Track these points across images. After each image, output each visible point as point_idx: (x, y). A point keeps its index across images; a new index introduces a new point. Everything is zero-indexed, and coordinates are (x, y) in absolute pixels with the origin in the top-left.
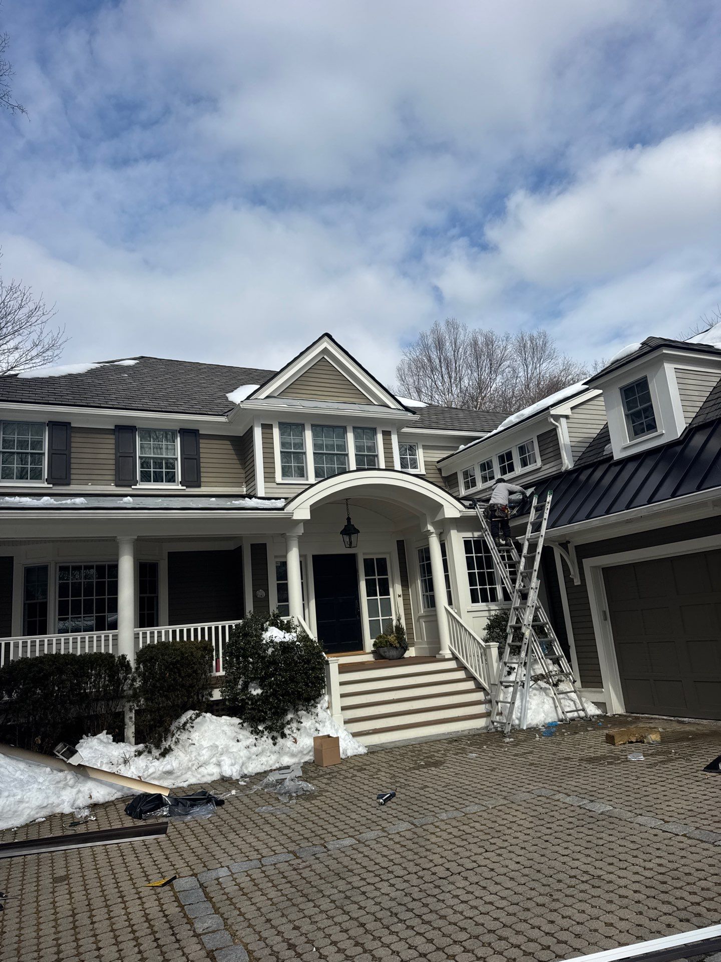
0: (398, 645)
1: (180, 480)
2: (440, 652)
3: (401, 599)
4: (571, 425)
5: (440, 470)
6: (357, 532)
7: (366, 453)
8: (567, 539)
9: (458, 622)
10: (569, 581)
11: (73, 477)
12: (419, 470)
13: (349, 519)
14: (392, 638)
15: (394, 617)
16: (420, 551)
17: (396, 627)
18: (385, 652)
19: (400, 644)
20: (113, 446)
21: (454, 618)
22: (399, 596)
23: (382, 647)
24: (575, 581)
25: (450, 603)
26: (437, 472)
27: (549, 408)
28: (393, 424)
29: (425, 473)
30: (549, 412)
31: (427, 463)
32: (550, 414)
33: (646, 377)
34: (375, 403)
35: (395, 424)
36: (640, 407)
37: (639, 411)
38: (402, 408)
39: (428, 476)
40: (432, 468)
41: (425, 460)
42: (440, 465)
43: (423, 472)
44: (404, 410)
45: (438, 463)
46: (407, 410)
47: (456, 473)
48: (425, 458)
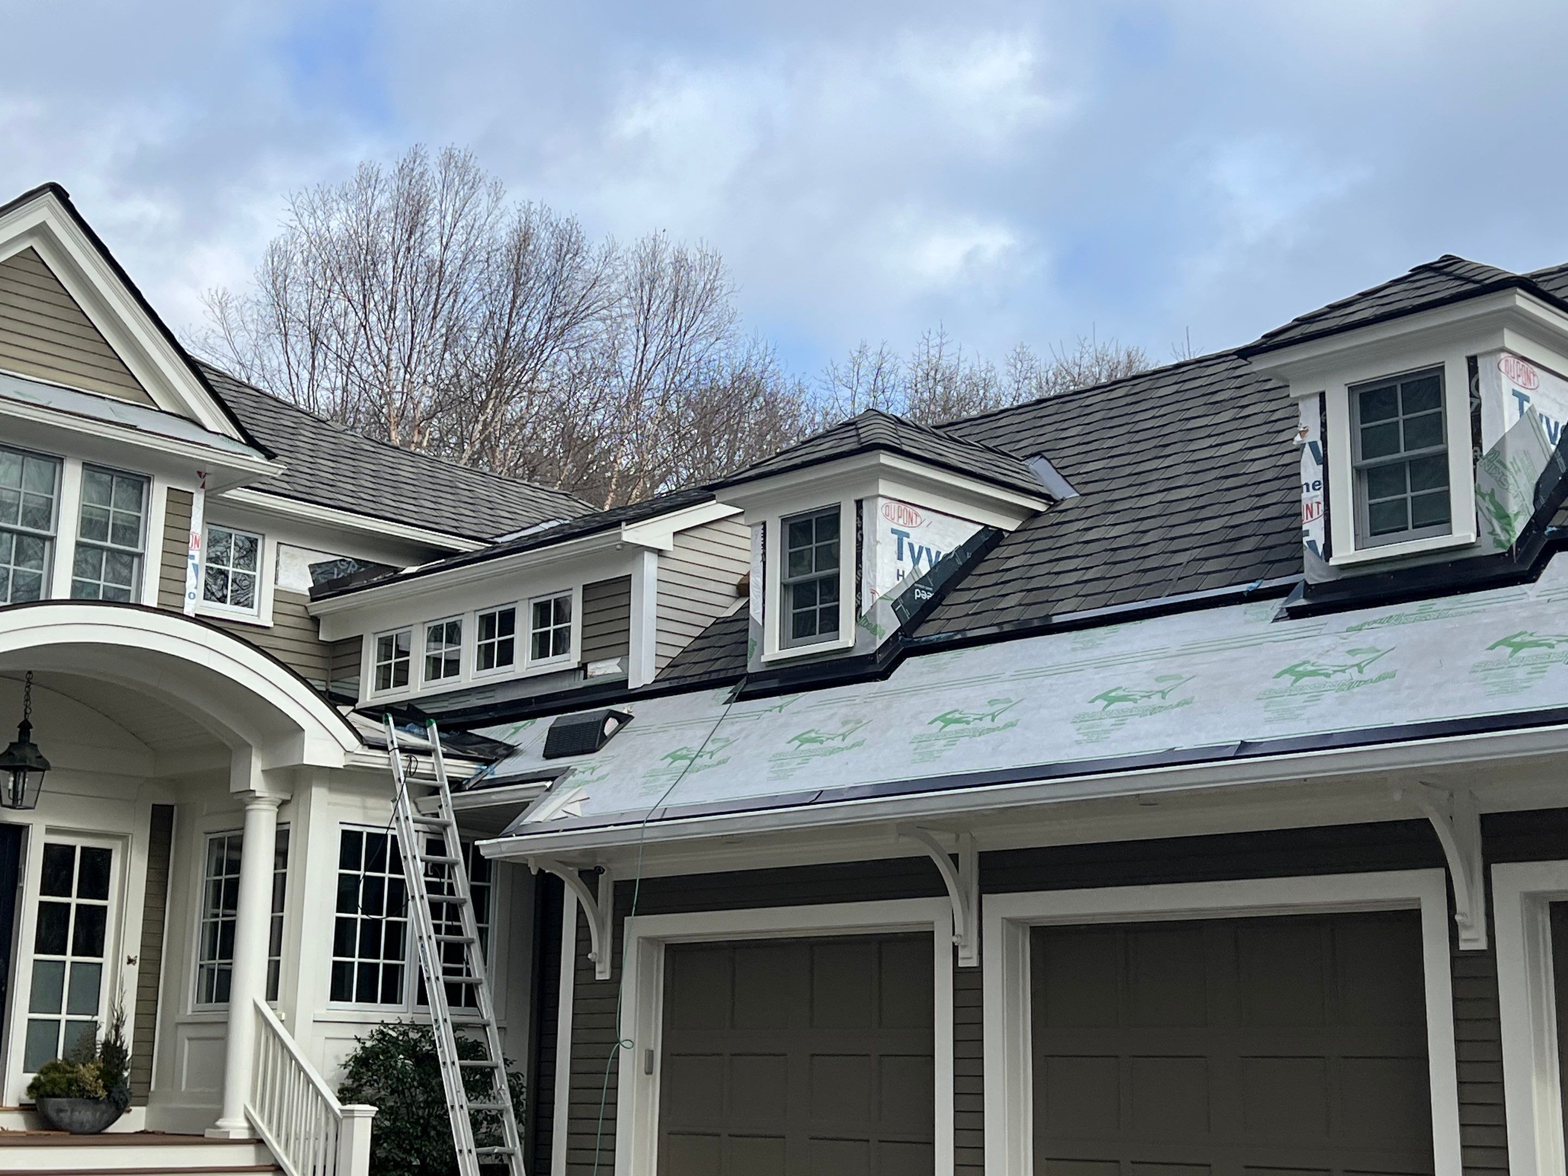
0: (102, 1093)
2: (219, 1123)
3: (136, 968)
4: (666, 576)
5: (315, 620)
6: (43, 767)
7: (109, 544)
8: (599, 861)
9: (284, 1046)
10: (584, 967)
12: (254, 611)
13: (25, 728)
14: (88, 1073)
15: (103, 1017)
16: (217, 844)
17: (106, 1044)
18: (60, 1111)
19: (110, 1092)
21: (276, 1034)
22: (130, 961)
23: (54, 1096)
24: (598, 968)
25: (272, 994)
26: (308, 625)
27: (620, 525)
28: (199, 473)
29: (271, 624)
30: (620, 533)
31: (281, 597)
32: (620, 540)
33: (838, 507)
34: (163, 409)
35: (203, 474)
36: (814, 574)
37: (812, 583)
38: (236, 435)
39: (279, 631)
40: (295, 611)
41: (276, 588)
42: (319, 608)
43: (266, 620)
44: (244, 441)
45: (313, 600)
46: (251, 442)
47: (360, 638)
48: (280, 582)
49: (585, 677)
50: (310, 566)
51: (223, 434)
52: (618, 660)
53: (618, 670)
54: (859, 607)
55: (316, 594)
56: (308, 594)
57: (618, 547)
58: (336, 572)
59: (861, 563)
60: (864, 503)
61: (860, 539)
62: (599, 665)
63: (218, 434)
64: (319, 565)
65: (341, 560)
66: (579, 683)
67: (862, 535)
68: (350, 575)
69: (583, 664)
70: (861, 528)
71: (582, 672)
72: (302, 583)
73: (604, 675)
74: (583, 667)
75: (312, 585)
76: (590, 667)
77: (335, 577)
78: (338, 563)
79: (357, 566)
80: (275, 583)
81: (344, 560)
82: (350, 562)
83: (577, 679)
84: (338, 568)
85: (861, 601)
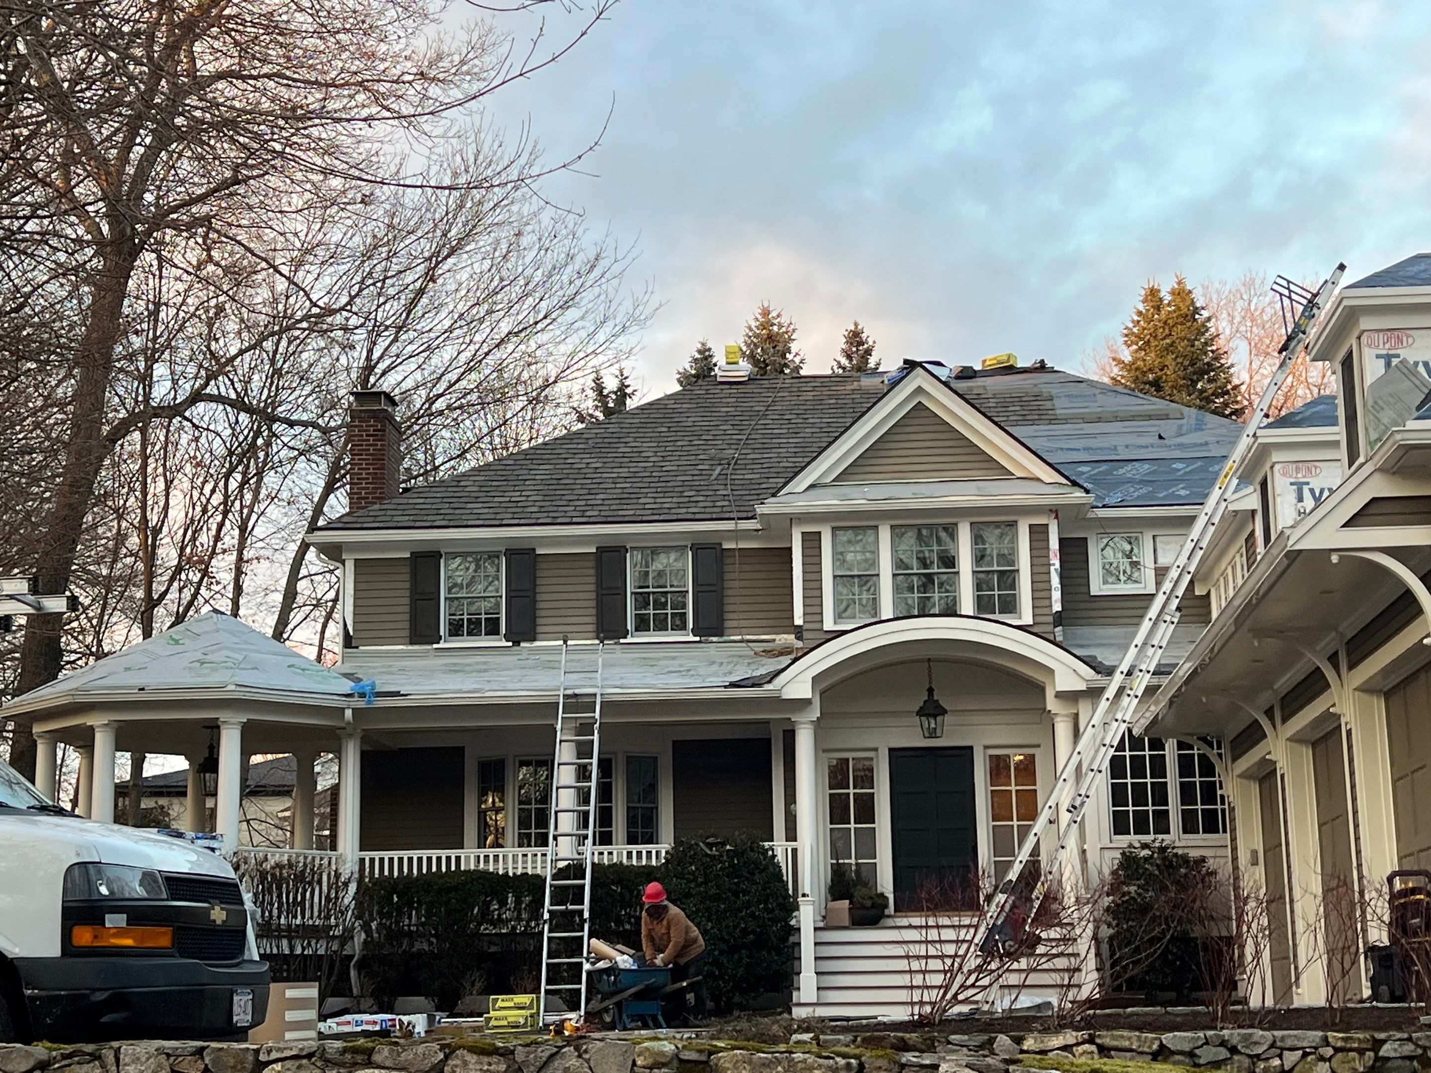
1: (691, 626)
6: (944, 712)
7: (995, 568)
11: (540, 629)
12: (1142, 585)
13: (931, 691)
20: (593, 580)
29: (1154, 592)
31: (1160, 572)
34: (1019, 475)
35: (1052, 511)
38: (1064, 481)
41: (1157, 566)
43: (1151, 589)
44: (1069, 485)
46: (1075, 484)
47: (1210, 591)
48: (1159, 562)
51: (1057, 483)
63: (1053, 483)
80: (1155, 563)
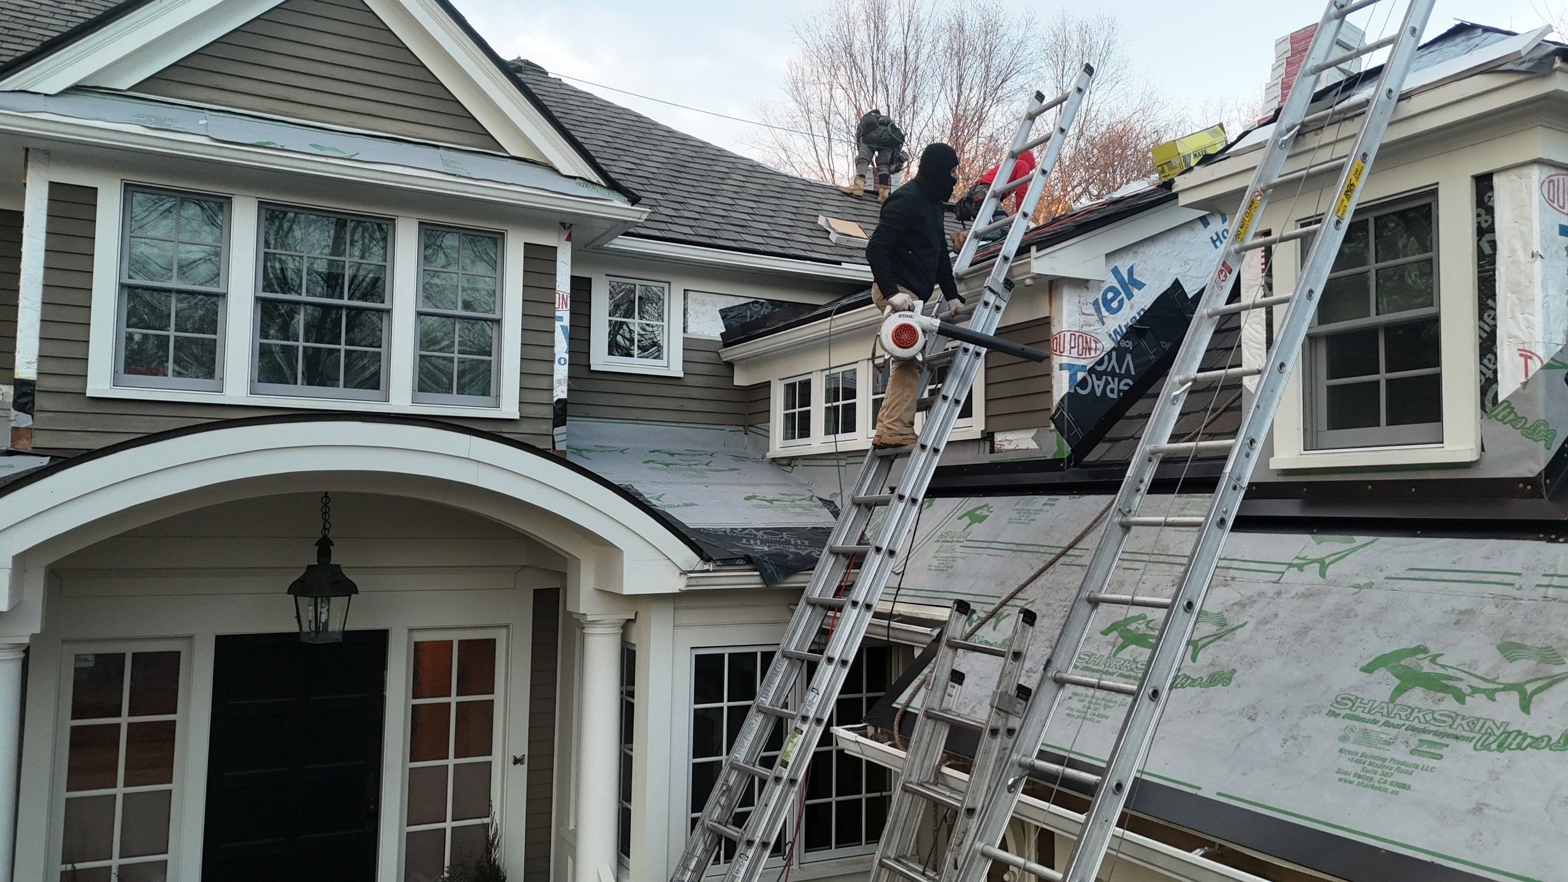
3: (524, 771)
5: (730, 365)
6: (351, 590)
7: (458, 312)
12: (663, 362)
13: (324, 546)
22: (517, 761)
26: (721, 371)
27: (1029, 251)
28: (563, 225)
29: (681, 375)
30: (1029, 263)
31: (690, 346)
32: (1029, 272)
33: (1433, 192)
34: (513, 154)
35: (567, 225)
36: (1373, 319)
37: (1370, 334)
38: (595, 177)
39: (691, 381)
40: (708, 358)
41: (686, 336)
42: (731, 353)
43: (676, 370)
44: (604, 184)
45: (726, 345)
46: (613, 185)
47: (767, 385)
48: (690, 330)
49: (992, 451)
50: (721, 311)
51: (581, 178)
52: (1033, 432)
53: (1033, 445)
54: (1488, 383)
55: (729, 339)
56: (720, 339)
57: (1028, 282)
58: (749, 315)
59: (1493, 296)
60: (1496, 180)
61: (1488, 250)
62: (1010, 436)
63: (575, 178)
64: (731, 309)
65: (753, 303)
66: (984, 457)
67: (1493, 244)
68: (764, 316)
69: (988, 433)
70: (1492, 230)
71: (988, 444)
72: (712, 328)
73: (1015, 450)
74: (988, 436)
75: (724, 330)
76: (998, 437)
77: (748, 320)
78: (751, 305)
79: (770, 307)
80: (684, 331)
81: (757, 302)
82: (763, 303)
83: (981, 450)
84: (751, 310)
85: (1495, 372)
